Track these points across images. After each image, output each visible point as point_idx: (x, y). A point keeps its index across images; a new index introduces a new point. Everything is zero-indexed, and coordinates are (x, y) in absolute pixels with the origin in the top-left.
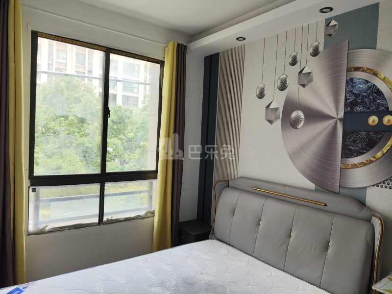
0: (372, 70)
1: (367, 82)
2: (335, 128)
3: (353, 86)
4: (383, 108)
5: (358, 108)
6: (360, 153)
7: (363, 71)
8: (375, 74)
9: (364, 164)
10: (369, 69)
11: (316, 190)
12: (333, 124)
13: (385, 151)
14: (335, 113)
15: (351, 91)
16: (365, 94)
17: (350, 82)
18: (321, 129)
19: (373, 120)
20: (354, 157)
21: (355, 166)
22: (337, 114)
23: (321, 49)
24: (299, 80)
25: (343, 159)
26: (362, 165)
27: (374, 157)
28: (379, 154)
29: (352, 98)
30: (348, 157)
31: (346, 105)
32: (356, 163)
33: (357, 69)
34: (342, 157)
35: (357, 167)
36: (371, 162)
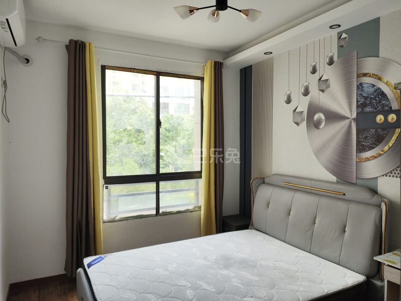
0: (377, 75)
1: (374, 86)
2: (350, 126)
3: (362, 90)
4: (387, 108)
5: (367, 109)
6: (371, 148)
7: (370, 76)
8: (380, 79)
9: (375, 157)
10: (375, 75)
11: (338, 183)
12: (348, 123)
13: (391, 145)
14: (349, 114)
15: (361, 94)
16: (372, 96)
17: (360, 86)
18: (339, 127)
19: (380, 118)
20: (367, 151)
21: (368, 159)
22: (351, 114)
23: (335, 58)
24: (319, 86)
25: (358, 154)
26: (373, 158)
27: (382, 151)
28: (386, 148)
29: (362, 100)
30: (362, 152)
31: (358, 107)
32: (368, 157)
33: (365, 75)
34: (357, 152)
35: (370, 160)
36: (380, 155)
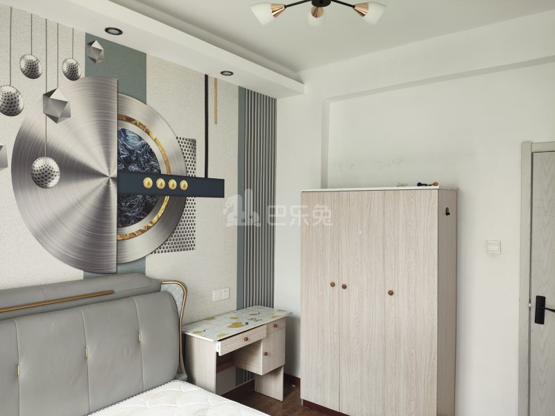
0: (144, 127)
1: (140, 139)
2: (107, 189)
3: (126, 140)
4: (156, 171)
5: (133, 167)
6: (138, 220)
7: (136, 124)
8: (148, 132)
9: (142, 232)
10: (142, 125)
12: (105, 184)
13: (160, 214)
14: (106, 169)
15: (124, 145)
16: (139, 152)
17: (122, 133)
19: (148, 182)
20: (132, 224)
21: (133, 235)
22: (109, 170)
25: (119, 229)
26: (140, 233)
27: (151, 222)
28: (155, 219)
29: (125, 154)
30: (126, 226)
31: (119, 161)
32: (134, 232)
33: (130, 120)
34: (118, 227)
35: (136, 236)
36: (149, 228)
